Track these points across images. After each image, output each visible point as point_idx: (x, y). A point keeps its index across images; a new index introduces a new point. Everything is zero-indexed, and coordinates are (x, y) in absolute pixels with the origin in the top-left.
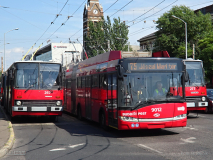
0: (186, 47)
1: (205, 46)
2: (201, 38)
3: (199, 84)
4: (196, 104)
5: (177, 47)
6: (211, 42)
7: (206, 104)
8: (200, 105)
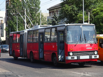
0: (83, 15)
1: (97, 14)
2: (94, 8)
3: (92, 42)
4: (91, 57)
5: (76, 15)
6: (102, 11)
7: (98, 57)
8: (93, 57)
